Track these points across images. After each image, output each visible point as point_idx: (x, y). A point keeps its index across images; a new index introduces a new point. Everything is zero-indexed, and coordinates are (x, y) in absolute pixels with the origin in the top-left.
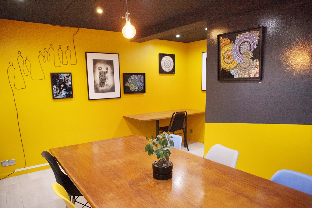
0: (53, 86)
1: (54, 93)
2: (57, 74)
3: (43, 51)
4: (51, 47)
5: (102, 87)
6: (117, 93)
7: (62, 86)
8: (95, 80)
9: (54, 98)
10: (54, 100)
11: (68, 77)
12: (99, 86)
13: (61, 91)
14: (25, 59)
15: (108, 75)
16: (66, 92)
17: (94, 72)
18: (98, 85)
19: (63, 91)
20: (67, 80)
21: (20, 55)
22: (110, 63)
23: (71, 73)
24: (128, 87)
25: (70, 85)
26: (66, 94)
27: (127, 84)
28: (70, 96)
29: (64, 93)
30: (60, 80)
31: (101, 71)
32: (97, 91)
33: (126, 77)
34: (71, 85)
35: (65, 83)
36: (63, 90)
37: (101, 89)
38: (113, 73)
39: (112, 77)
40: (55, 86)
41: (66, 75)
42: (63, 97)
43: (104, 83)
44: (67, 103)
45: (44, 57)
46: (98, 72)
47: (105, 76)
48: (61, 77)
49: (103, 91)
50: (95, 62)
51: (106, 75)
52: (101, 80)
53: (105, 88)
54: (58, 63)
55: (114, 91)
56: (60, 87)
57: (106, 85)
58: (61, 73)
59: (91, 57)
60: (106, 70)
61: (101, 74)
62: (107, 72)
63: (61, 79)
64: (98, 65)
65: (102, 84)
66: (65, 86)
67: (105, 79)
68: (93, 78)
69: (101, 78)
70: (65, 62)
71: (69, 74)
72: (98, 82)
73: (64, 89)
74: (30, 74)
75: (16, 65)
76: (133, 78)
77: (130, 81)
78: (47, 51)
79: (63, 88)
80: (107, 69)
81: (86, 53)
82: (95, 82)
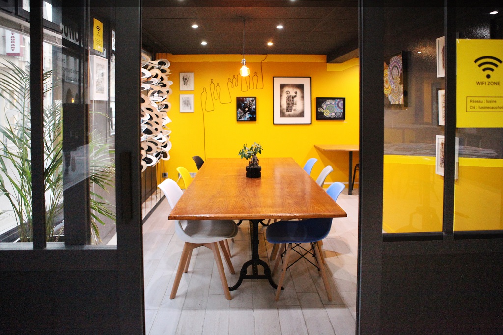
0: (237, 109)
1: (239, 115)
2: (243, 98)
3: (232, 78)
5: (289, 111)
6: (307, 119)
7: (247, 109)
8: (282, 104)
9: (237, 121)
10: (240, 123)
11: (253, 101)
12: (286, 110)
13: (245, 114)
14: (216, 85)
15: (298, 100)
16: (250, 115)
17: (281, 96)
18: (284, 109)
19: (247, 114)
20: (252, 104)
21: (212, 82)
22: (301, 87)
23: (255, 98)
24: (322, 113)
25: (254, 109)
26: (250, 117)
27: (320, 110)
28: (253, 119)
29: (247, 116)
30: (245, 104)
31: (289, 95)
32: (283, 115)
33: (320, 101)
34: (255, 109)
35: (250, 106)
36: (246, 113)
37: (287, 113)
38: (303, 97)
39: (302, 101)
40: (239, 109)
41: (251, 99)
42: (246, 120)
43: (291, 107)
44: (251, 125)
45: (232, 83)
46: (285, 96)
47: (293, 101)
48: (246, 101)
49: (290, 116)
50: (283, 86)
51: (295, 99)
52: (288, 104)
53: (292, 113)
54: (245, 88)
55: (303, 117)
56: (244, 110)
57: (294, 110)
58: (246, 97)
59: (278, 82)
60: (295, 94)
61: (288, 98)
62: (295, 96)
63: (245, 102)
64: (286, 89)
65: (289, 108)
66: (249, 110)
67: (293, 104)
68: (280, 102)
69: (288, 102)
70: (251, 87)
71: (254, 98)
72: (285, 106)
73: (248, 113)
74: (219, 98)
75: (208, 90)
76: (328, 103)
77: (325, 106)
78: (236, 77)
79: (247, 111)
80: (296, 93)
81: (273, 77)
82: (281, 106)
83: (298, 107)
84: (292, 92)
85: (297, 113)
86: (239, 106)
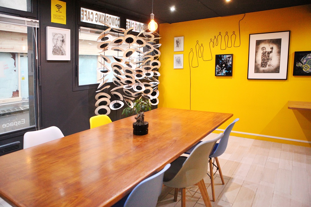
0: (216, 65)
1: (217, 71)
2: (221, 55)
3: (213, 38)
4: (220, 34)
5: (263, 67)
6: (282, 74)
7: (224, 65)
8: (257, 60)
9: (216, 75)
10: (218, 77)
11: (229, 58)
12: (260, 66)
13: (222, 69)
14: (200, 46)
15: (274, 56)
16: (226, 71)
17: (256, 52)
18: (259, 65)
19: (224, 70)
20: (228, 61)
21: (197, 43)
22: (278, 42)
23: (232, 55)
24: (301, 68)
25: (230, 65)
26: (226, 73)
27: (299, 65)
28: (229, 74)
29: (224, 72)
30: (222, 61)
31: (265, 50)
32: (257, 70)
33: (299, 56)
34: (232, 65)
35: (227, 63)
36: (223, 68)
37: (262, 69)
38: (279, 52)
39: (278, 57)
40: (218, 66)
41: (228, 56)
42: (223, 75)
43: (266, 63)
44: (227, 80)
45: (213, 43)
46: (260, 52)
47: (268, 56)
48: (223, 58)
49: (264, 72)
50: (258, 43)
51: (271, 55)
52: (263, 60)
54: (223, 47)
55: (279, 72)
56: (221, 66)
57: (269, 66)
58: (223, 55)
59: (254, 38)
60: (271, 50)
61: (264, 54)
62: (271, 52)
63: (223, 59)
64: (262, 45)
65: (264, 64)
66: (226, 65)
67: (268, 59)
68: (255, 57)
69: (263, 58)
70: (229, 45)
71: (230, 56)
72: (260, 61)
73: (225, 68)
74: (202, 56)
75: (194, 51)
76: (309, 57)
77: (305, 61)
78: (217, 38)
79: (224, 67)
80: (272, 48)
81: (250, 35)
82: (256, 62)
83: (273, 62)
84: (268, 47)
85: (272, 68)
86: (217, 63)
